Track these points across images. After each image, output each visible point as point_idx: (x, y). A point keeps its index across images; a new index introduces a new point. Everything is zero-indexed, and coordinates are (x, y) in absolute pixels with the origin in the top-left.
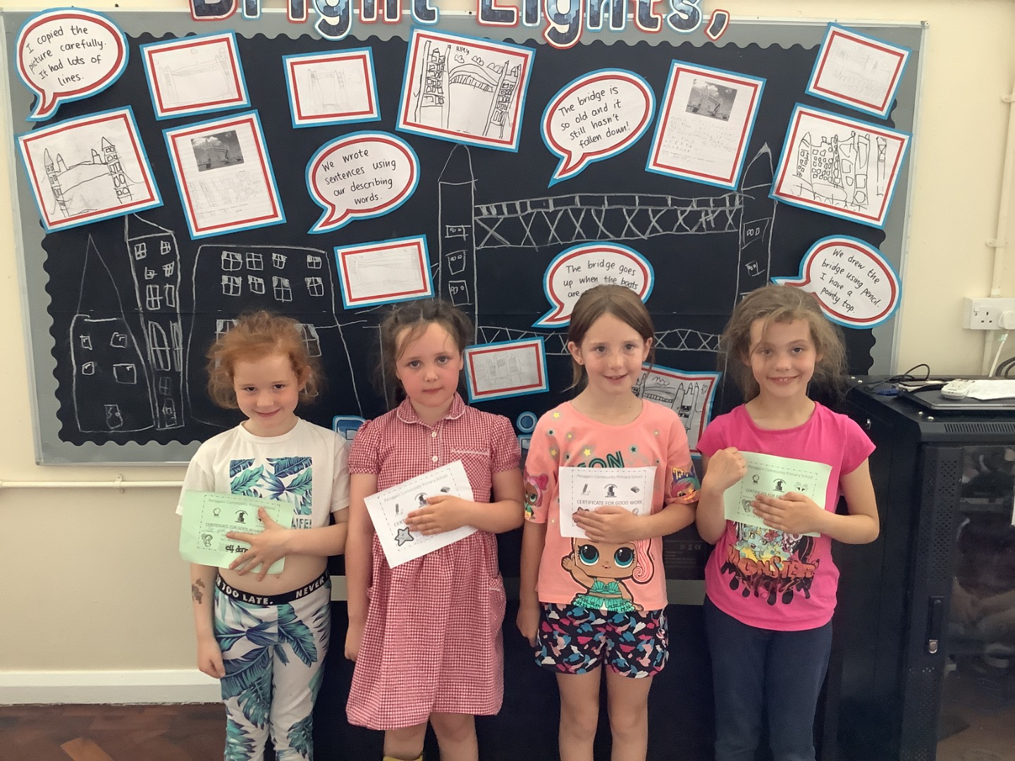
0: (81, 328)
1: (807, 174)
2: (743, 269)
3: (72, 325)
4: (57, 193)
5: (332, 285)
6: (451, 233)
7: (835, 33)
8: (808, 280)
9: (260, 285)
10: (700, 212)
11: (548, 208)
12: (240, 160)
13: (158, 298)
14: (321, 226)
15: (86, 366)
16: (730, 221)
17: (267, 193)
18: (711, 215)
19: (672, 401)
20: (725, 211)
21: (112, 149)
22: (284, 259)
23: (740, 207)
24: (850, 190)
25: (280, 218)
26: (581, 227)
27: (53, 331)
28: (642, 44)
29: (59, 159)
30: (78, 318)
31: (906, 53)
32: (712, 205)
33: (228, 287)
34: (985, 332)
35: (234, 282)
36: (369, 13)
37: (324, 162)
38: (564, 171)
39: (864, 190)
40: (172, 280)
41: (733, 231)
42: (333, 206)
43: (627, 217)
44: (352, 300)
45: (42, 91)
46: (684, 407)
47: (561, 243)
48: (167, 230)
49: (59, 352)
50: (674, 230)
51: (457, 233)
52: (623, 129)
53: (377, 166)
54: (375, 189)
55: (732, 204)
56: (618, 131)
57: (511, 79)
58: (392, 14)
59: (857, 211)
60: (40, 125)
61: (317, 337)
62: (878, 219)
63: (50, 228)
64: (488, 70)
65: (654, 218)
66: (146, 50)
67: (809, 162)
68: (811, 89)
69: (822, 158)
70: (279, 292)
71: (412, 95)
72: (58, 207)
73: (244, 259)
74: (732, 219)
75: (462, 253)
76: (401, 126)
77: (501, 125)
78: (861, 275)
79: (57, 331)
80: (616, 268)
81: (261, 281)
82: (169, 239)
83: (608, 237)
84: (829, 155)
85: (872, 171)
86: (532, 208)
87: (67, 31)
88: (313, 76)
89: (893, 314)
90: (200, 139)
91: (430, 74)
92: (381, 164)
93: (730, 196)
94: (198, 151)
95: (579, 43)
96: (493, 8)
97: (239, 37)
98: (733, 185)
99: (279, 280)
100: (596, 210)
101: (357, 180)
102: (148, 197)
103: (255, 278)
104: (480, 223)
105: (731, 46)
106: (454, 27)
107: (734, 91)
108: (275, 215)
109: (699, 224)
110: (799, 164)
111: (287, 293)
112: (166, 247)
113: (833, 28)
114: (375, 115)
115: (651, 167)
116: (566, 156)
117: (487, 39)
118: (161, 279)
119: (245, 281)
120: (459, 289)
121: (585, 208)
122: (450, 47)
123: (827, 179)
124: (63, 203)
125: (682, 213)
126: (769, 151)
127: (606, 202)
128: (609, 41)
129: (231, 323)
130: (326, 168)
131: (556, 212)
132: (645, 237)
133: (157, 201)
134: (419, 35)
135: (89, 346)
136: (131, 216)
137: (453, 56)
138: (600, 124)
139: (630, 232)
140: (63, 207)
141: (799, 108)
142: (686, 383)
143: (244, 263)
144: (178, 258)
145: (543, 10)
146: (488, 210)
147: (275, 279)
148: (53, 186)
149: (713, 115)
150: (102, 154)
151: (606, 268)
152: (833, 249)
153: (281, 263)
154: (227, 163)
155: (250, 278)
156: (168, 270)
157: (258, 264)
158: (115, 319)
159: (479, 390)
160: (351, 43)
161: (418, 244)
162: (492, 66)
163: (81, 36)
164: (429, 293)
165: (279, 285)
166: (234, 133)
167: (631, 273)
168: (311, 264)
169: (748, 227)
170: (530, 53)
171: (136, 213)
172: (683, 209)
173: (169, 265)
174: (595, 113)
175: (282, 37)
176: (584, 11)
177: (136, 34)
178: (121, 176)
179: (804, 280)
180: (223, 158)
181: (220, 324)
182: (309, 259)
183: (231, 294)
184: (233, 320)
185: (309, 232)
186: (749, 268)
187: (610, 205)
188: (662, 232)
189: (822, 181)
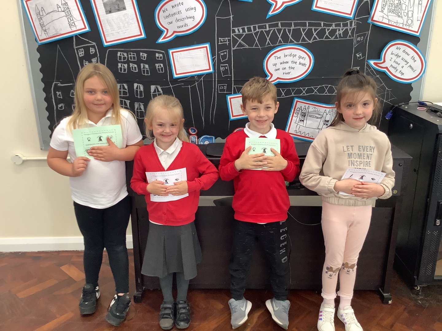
0: (57, 88)
1: (386, 11)
2: (355, 56)
3: (53, 87)
4: (42, 26)
5: (168, 67)
6: (221, 42)
8: (384, 61)
9: (135, 68)
10: (337, 29)
11: (266, 28)
12: (124, 9)
14: (163, 39)
15: (60, 106)
16: (350, 33)
17: (137, 24)
18: (341, 31)
19: (321, 118)
20: (348, 29)
21: (66, 4)
22: (145, 55)
23: (354, 27)
24: (405, 18)
25: (143, 36)
26: (281, 37)
27: (44, 90)
29: (43, 9)
30: (55, 84)
32: (342, 26)
33: (121, 68)
35: (124, 67)
37: (163, 9)
38: (274, 11)
39: (412, 18)
41: (351, 38)
42: (167, 30)
43: (302, 32)
44: (177, 74)
46: (326, 120)
47: (272, 45)
48: (93, 43)
49: (48, 99)
50: (324, 38)
51: (224, 41)
53: (187, 10)
54: (187, 21)
55: (351, 25)
59: (408, 28)
61: (162, 92)
62: (417, 32)
63: (40, 42)
65: (315, 33)
67: (387, 5)
69: (393, 3)
70: (144, 71)
72: (43, 32)
73: (128, 55)
74: (351, 33)
75: (226, 51)
78: (408, 58)
79: (46, 90)
80: (297, 57)
81: (136, 66)
82: (93, 47)
83: (294, 42)
84: (397, 2)
85: (416, 9)
86: (258, 29)
89: (421, 76)
92: (190, 9)
93: (350, 22)
94: (105, 5)
99: (144, 65)
100: (288, 29)
101: (178, 17)
102: (84, 27)
103: (133, 64)
104: (235, 36)
108: (141, 35)
109: (336, 35)
110: (382, 6)
111: (147, 71)
112: (93, 50)
115: (314, 8)
116: (275, 3)
119: (129, 66)
120: (225, 68)
121: (283, 28)
123: (395, 13)
124: (45, 31)
125: (328, 30)
127: (293, 25)
129: (123, 86)
130: (164, 11)
131: (270, 31)
132: (310, 42)
133: (87, 29)
135: (61, 96)
136: (76, 36)
139: (304, 40)
140: (45, 33)
142: (328, 110)
143: (128, 57)
144: (98, 55)
146: (238, 30)
147: (142, 65)
148: (40, 22)
150: (62, 7)
151: (292, 57)
152: (396, 46)
153: (144, 57)
154: (119, 10)
155: (131, 64)
157: (134, 58)
158: (71, 84)
159: (234, 115)
161: (206, 47)
164: (211, 70)
165: (144, 68)
167: (304, 59)
168: (158, 58)
169: (358, 36)
171: (79, 35)
172: (329, 28)
173: (94, 59)
178: (71, 17)
179: (382, 61)
180: (117, 8)
182: (157, 55)
183: (123, 72)
184: (124, 84)
185: (156, 43)
186: (358, 56)
187: (294, 27)
188: (318, 39)
189: (393, 14)
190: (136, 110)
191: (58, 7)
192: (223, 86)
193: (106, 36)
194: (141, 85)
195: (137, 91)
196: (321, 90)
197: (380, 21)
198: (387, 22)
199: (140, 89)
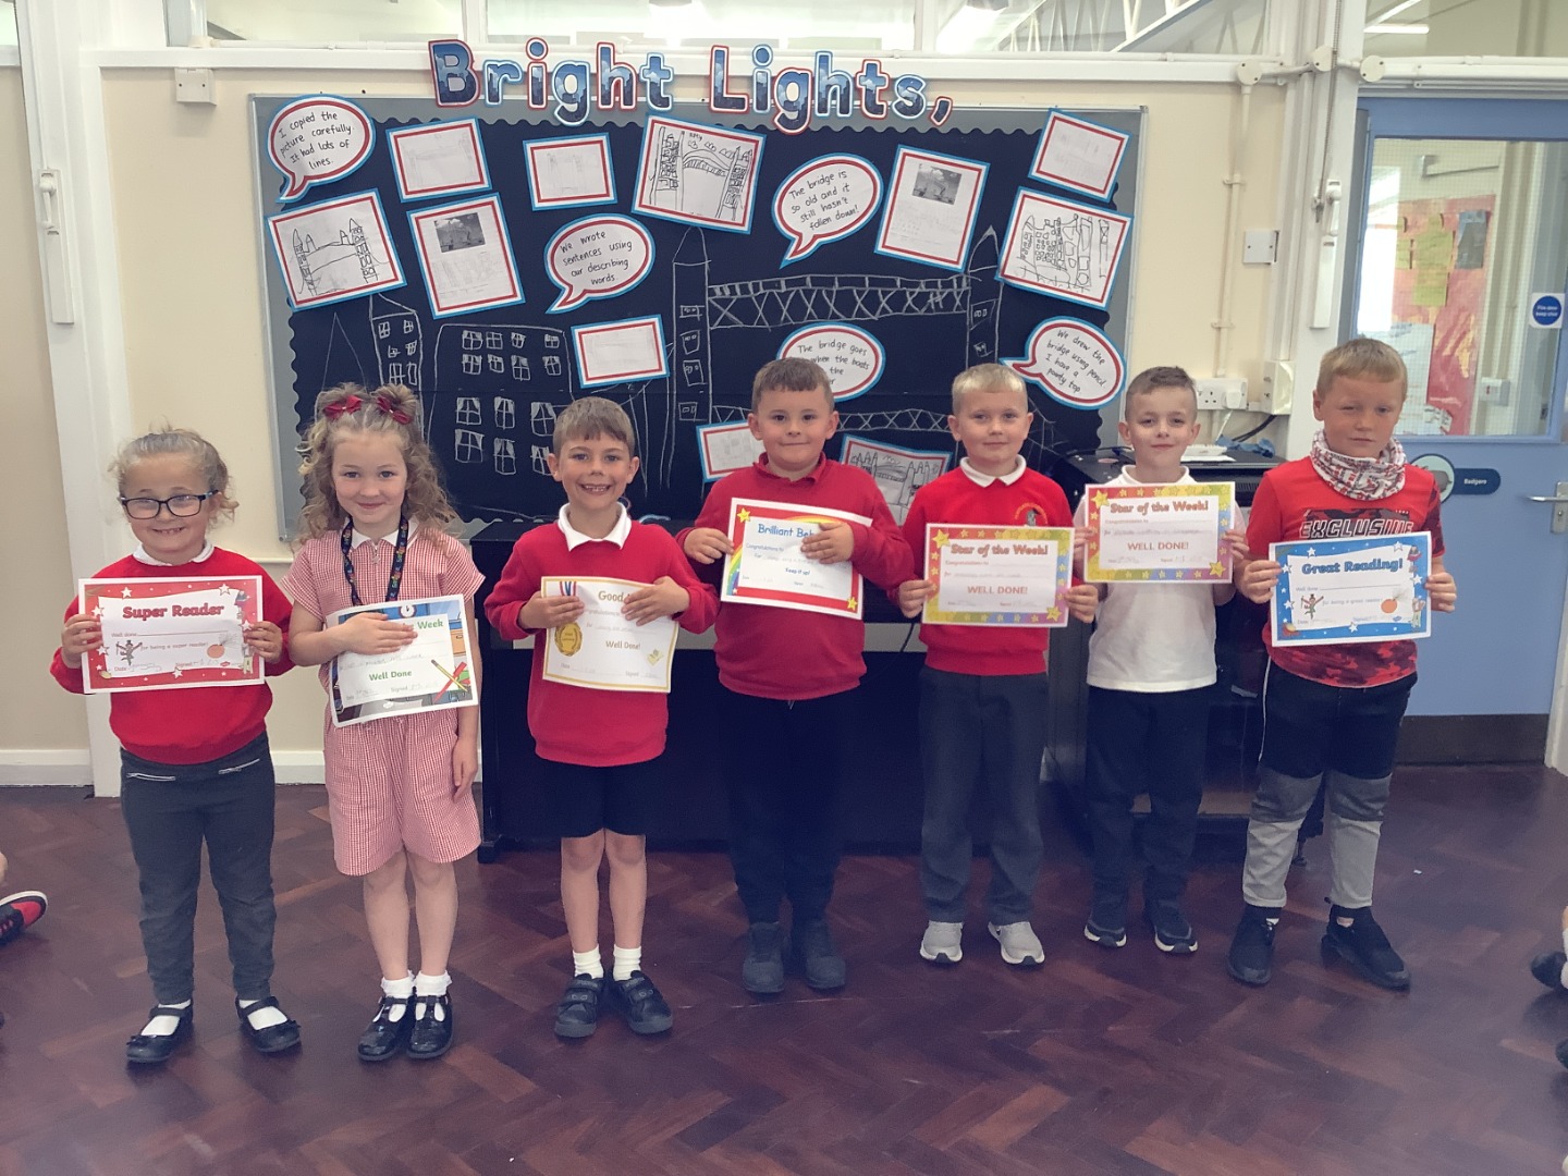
1: (1030, 256)
2: (972, 350)
4: (305, 272)
5: (569, 364)
6: (685, 313)
7: (1055, 118)
8: (1034, 362)
9: (499, 364)
10: (928, 293)
11: (780, 288)
12: (481, 242)
13: (401, 376)
14: (560, 305)
16: (958, 302)
17: (507, 274)
18: (939, 296)
19: (904, 480)
20: (953, 292)
21: (359, 230)
22: (522, 338)
23: (967, 288)
24: (1073, 272)
25: (519, 298)
26: (813, 307)
27: (297, 408)
28: (869, 130)
29: (309, 239)
31: (1126, 137)
32: (940, 286)
33: (468, 365)
34: (1211, 412)
35: (475, 361)
36: (606, 101)
37: (562, 244)
38: (796, 253)
39: (1087, 272)
40: (415, 358)
41: (961, 312)
42: (571, 287)
43: (857, 298)
44: (588, 379)
45: (293, 174)
47: (793, 323)
48: (410, 309)
50: (905, 309)
51: (691, 313)
52: (852, 212)
53: (614, 248)
54: (612, 270)
55: (959, 286)
56: (847, 214)
57: (743, 164)
58: (628, 101)
59: (1080, 293)
60: (288, 206)
62: (1101, 301)
63: (296, 306)
64: (718, 155)
65: (884, 298)
66: (391, 135)
67: (1032, 244)
68: (1034, 173)
69: (1046, 240)
70: (517, 371)
71: (647, 179)
72: (305, 285)
73: (484, 338)
74: (960, 301)
75: (696, 333)
76: (637, 208)
77: (733, 208)
78: (1086, 356)
79: (302, 408)
80: (848, 347)
81: (500, 360)
82: (411, 318)
83: (838, 317)
84: (1053, 238)
85: (1095, 253)
86: (764, 289)
87: (318, 117)
88: (552, 160)
90: (443, 221)
91: (664, 159)
92: (618, 245)
93: (957, 278)
94: (440, 233)
95: (807, 129)
96: (725, 95)
97: (481, 123)
98: (960, 267)
99: (518, 359)
100: (827, 291)
101: (595, 260)
102: (393, 277)
103: (495, 357)
104: (714, 303)
105: (955, 131)
106: (688, 114)
107: (959, 176)
108: (515, 295)
109: (928, 305)
110: (1023, 247)
111: (525, 371)
112: (409, 326)
113: (1054, 114)
114: (612, 198)
115: (880, 249)
116: (797, 238)
117: (719, 125)
118: (403, 357)
119: (485, 361)
120: (694, 368)
121: (817, 288)
122: (683, 133)
123: (1051, 261)
124: (311, 283)
125: (912, 293)
126: (994, 233)
127: (837, 283)
128: (837, 128)
129: (471, 401)
130: (564, 249)
131: (788, 293)
132: (875, 318)
133: (401, 281)
134: (654, 122)
136: (375, 295)
137: (686, 141)
138: (829, 207)
139: (860, 311)
140: (311, 286)
141: (1023, 192)
142: (916, 462)
143: (484, 342)
144: (421, 336)
145: (772, 97)
146: (721, 290)
147: (514, 358)
148: (301, 265)
149: (939, 199)
150: (350, 235)
151: (836, 348)
152: (1057, 330)
153: (520, 342)
155: (490, 357)
156: (411, 348)
157: (498, 343)
159: (714, 469)
160: (589, 129)
161: (653, 323)
162: (724, 152)
163: (332, 121)
164: (664, 372)
165: (517, 364)
166: (475, 215)
167: (862, 353)
168: (549, 343)
169: (976, 309)
170: (761, 139)
171: (381, 293)
172: (912, 290)
173: (412, 344)
174: (825, 196)
175: (523, 123)
176: (813, 98)
177: (382, 120)
178: (368, 257)
179: (1030, 361)
180: (465, 239)
181: (460, 402)
182: (547, 338)
183: (471, 373)
184: (473, 399)
185: (547, 312)
186: (978, 349)
187: (840, 286)
188: (891, 313)
189: (1045, 264)
190: (496, 455)
191: (343, 235)
192: (689, 406)
193: (439, 296)
194: (509, 401)
195: (500, 414)
196: (904, 420)
197: (1020, 277)
198: (1036, 281)
199: (507, 409)
